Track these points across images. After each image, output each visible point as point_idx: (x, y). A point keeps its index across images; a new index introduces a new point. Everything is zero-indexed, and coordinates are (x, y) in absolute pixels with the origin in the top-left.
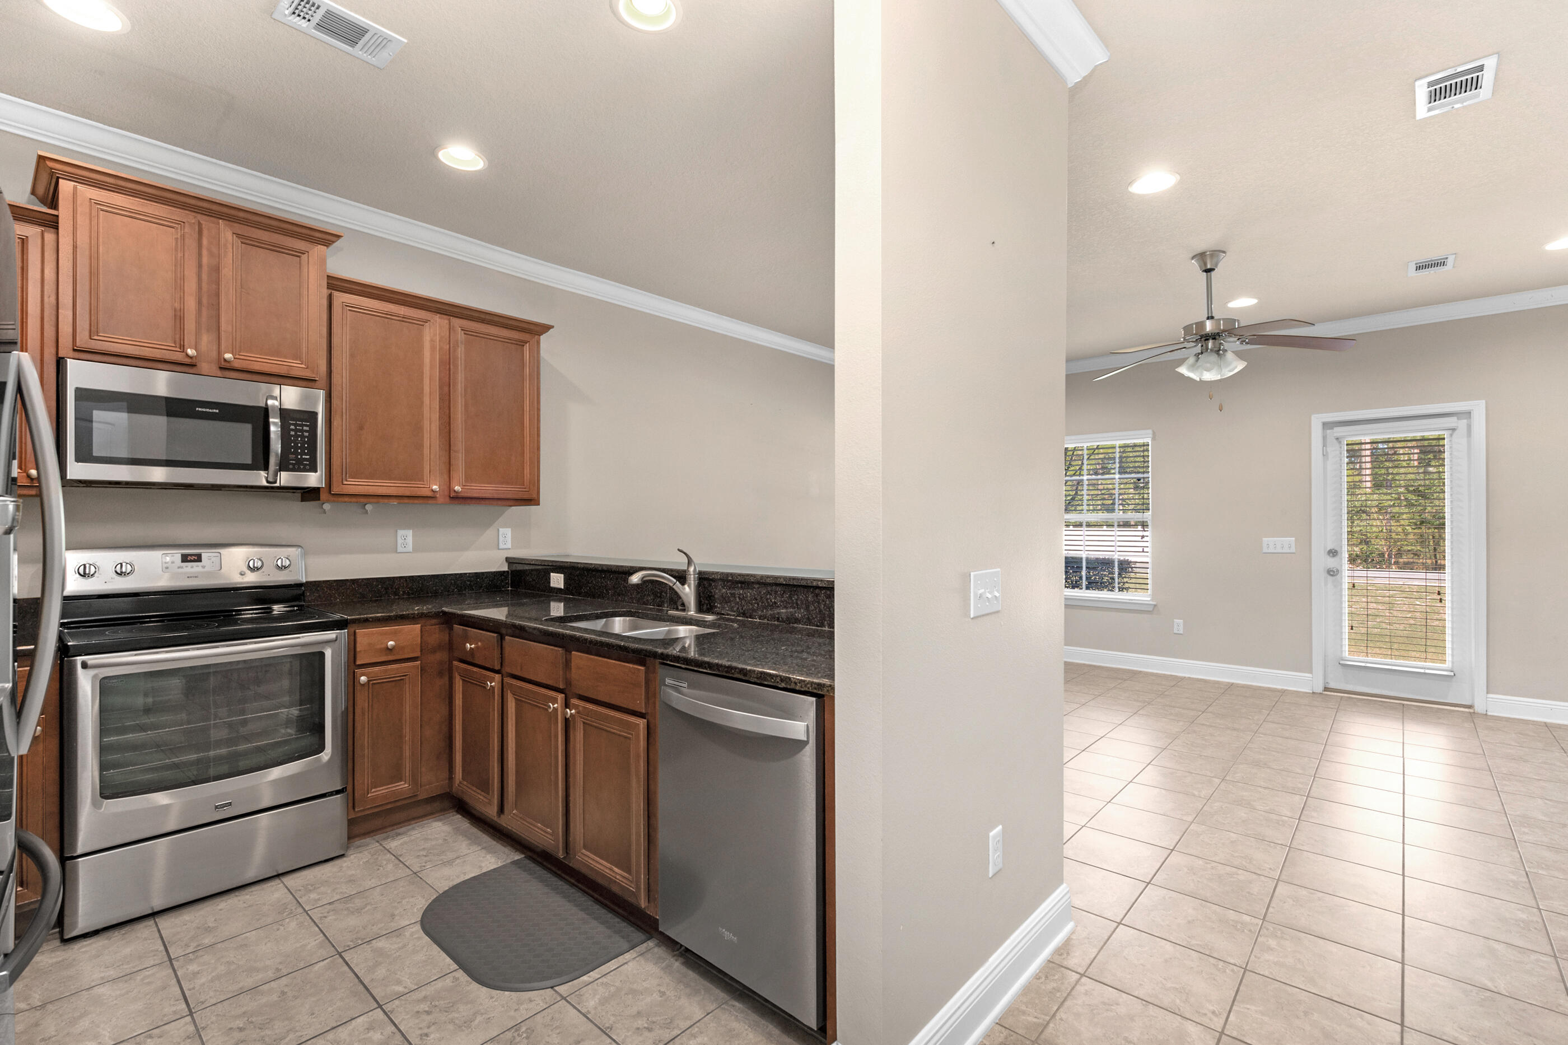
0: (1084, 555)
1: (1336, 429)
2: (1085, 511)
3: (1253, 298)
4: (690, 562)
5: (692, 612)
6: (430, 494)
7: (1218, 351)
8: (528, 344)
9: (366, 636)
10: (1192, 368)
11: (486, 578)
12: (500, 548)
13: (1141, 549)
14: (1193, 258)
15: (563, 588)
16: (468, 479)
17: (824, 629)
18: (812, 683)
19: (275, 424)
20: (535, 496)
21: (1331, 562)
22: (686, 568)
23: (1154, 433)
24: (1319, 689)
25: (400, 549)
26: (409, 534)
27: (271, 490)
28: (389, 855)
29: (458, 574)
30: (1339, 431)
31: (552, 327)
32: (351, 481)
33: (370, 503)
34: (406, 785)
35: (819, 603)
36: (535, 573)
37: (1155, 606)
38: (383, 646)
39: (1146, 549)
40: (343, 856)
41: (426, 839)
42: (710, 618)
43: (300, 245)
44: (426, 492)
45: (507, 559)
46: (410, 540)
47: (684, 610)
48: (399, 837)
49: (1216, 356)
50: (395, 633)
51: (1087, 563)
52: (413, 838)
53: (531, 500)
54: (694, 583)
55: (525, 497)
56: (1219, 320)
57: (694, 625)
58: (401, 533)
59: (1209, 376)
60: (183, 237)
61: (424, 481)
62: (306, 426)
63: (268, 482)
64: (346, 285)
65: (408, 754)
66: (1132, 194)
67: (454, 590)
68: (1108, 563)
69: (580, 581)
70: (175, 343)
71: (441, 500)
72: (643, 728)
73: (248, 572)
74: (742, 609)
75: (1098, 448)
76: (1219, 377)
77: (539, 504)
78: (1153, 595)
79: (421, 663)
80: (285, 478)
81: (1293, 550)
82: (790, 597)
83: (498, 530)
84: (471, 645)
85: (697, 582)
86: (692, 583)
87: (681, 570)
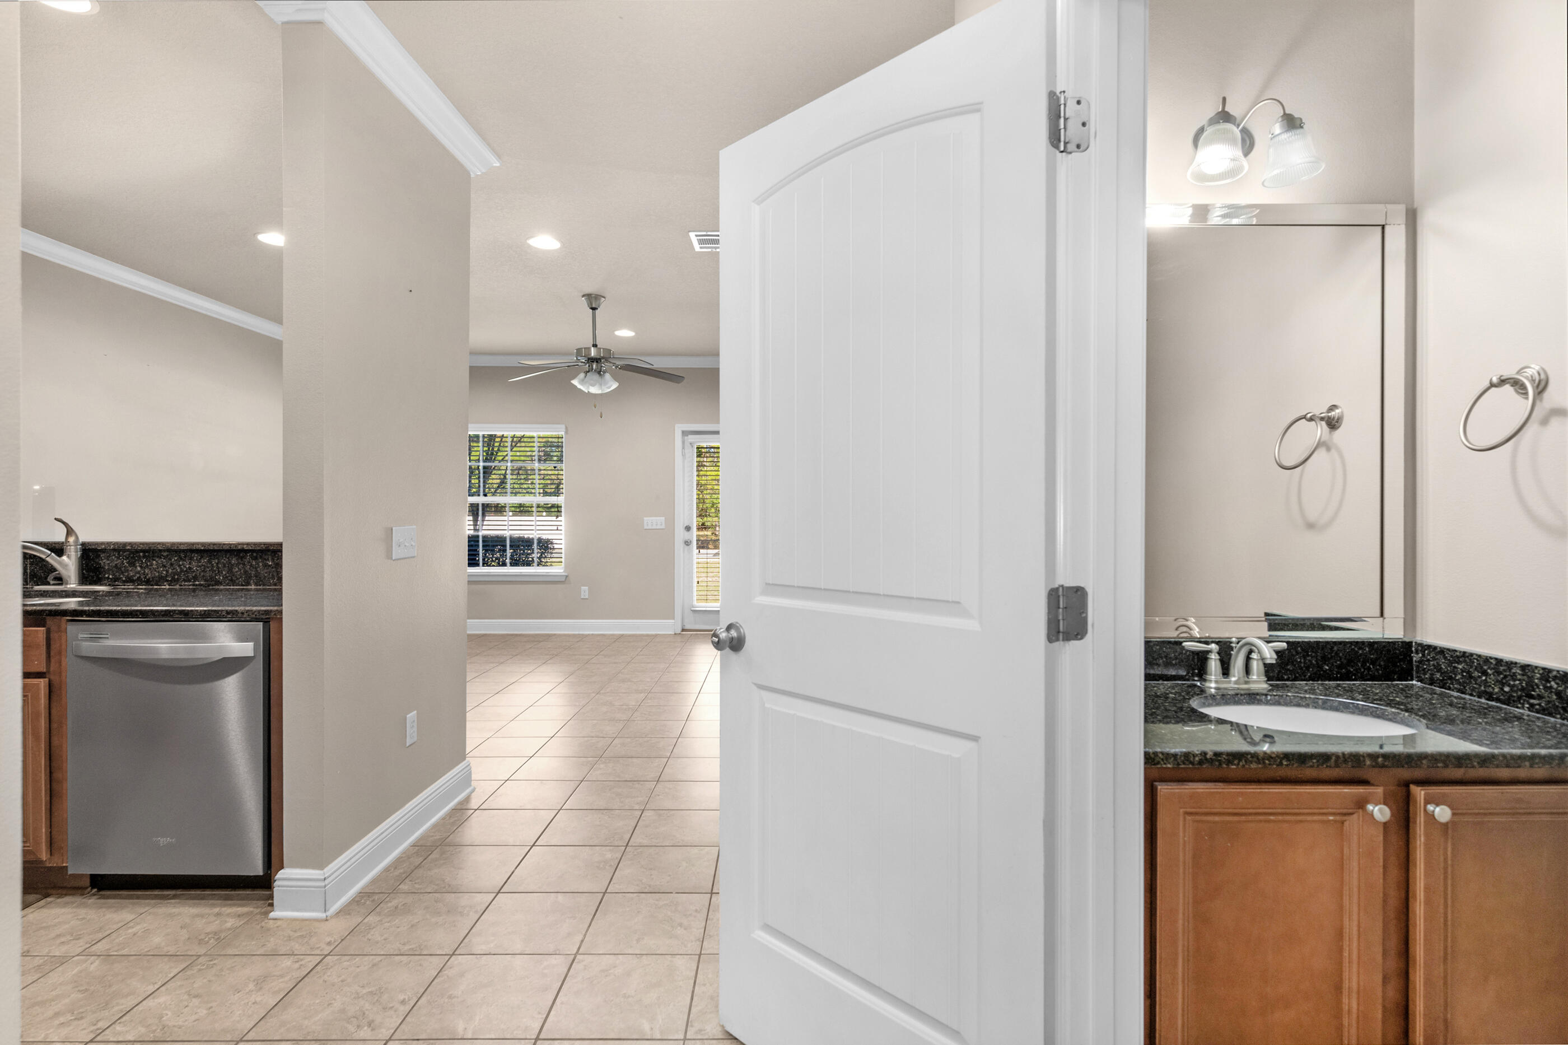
0: (507, 534)
1: (690, 436)
2: (509, 494)
3: (631, 331)
4: (70, 531)
5: (72, 585)
7: (599, 372)
10: (582, 382)
13: (555, 528)
14: (583, 296)
17: (249, 587)
18: (259, 611)
21: (687, 536)
22: (63, 539)
23: (566, 428)
24: (679, 631)
30: (691, 438)
35: (244, 564)
37: (567, 576)
39: (559, 528)
42: (97, 588)
47: (64, 584)
49: (598, 375)
51: (511, 541)
54: (76, 555)
56: (600, 349)
59: (594, 390)
66: (530, 246)
68: (528, 543)
72: (44, 687)
74: (145, 578)
75: (523, 437)
76: (599, 392)
78: (566, 567)
81: (663, 527)
82: (210, 562)
85: (79, 554)
86: (73, 554)
87: (58, 543)
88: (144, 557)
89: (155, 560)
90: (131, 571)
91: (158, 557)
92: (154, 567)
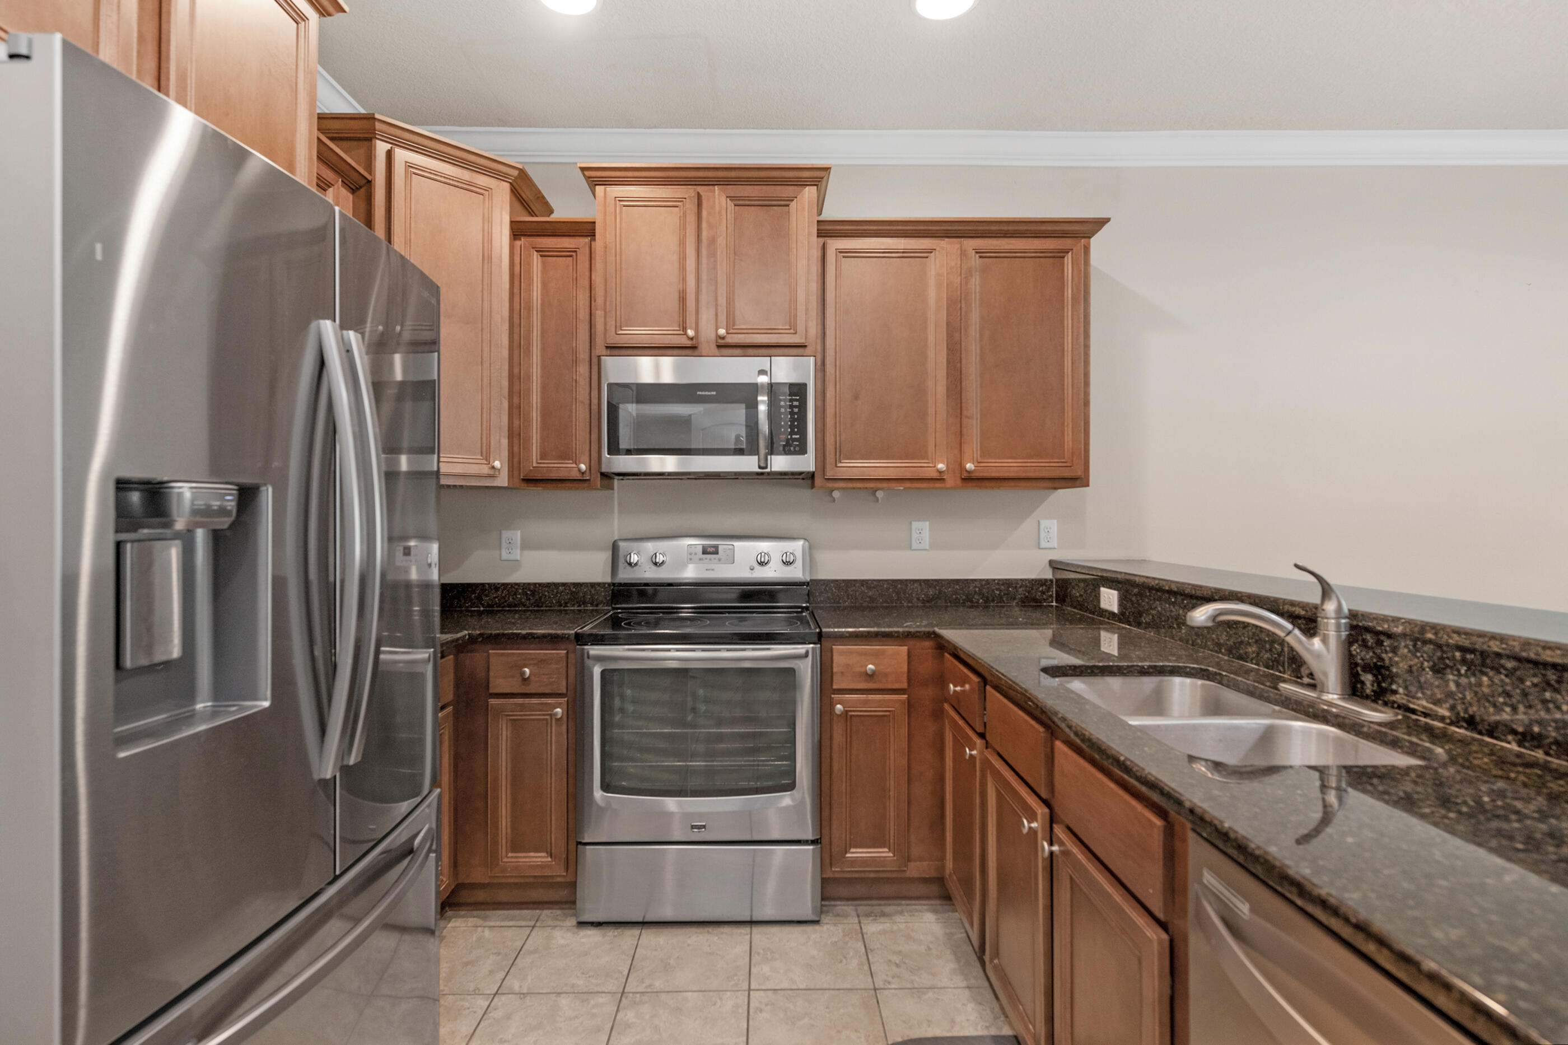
4: (1325, 591)
5: (1333, 696)
6: (935, 475)
8: (1070, 253)
9: (843, 655)
11: (1021, 587)
12: (1041, 546)
15: (1116, 610)
16: (986, 452)
19: (763, 402)
20: (1079, 473)
25: (915, 546)
26: (926, 525)
27: (763, 476)
28: (860, 944)
29: (984, 580)
31: (1107, 220)
32: (846, 463)
33: (882, 489)
34: (891, 855)
36: (1082, 585)
38: (863, 670)
40: (816, 922)
41: (909, 938)
42: (1374, 715)
43: (788, 191)
44: (931, 473)
45: (1051, 563)
46: (926, 534)
47: (1313, 686)
48: (882, 919)
50: (877, 654)
52: (895, 928)
53: (1078, 480)
54: (1339, 637)
55: (1066, 474)
57: (1333, 725)
58: (916, 525)
60: (685, 214)
61: (928, 459)
62: (796, 400)
63: (760, 467)
64: (838, 227)
65: (892, 814)
67: (979, 600)
69: (1139, 604)
70: (679, 327)
71: (950, 482)
73: (757, 567)
74: (1466, 711)
77: (1088, 485)
79: (908, 699)
80: (780, 463)
83: (1039, 522)
84: (955, 686)
85: (1344, 634)
86: (1332, 634)
87: (1303, 606)
88: (1464, 661)
89: (1486, 674)
90: (1438, 687)
91: (1492, 668)
92: (1486, 690)
